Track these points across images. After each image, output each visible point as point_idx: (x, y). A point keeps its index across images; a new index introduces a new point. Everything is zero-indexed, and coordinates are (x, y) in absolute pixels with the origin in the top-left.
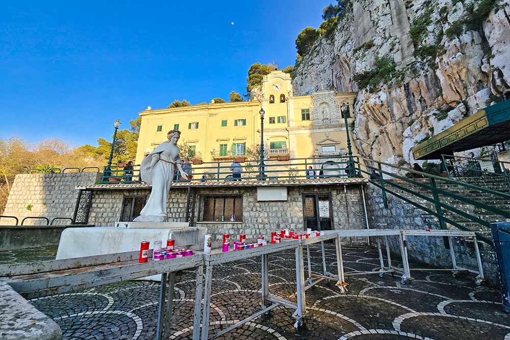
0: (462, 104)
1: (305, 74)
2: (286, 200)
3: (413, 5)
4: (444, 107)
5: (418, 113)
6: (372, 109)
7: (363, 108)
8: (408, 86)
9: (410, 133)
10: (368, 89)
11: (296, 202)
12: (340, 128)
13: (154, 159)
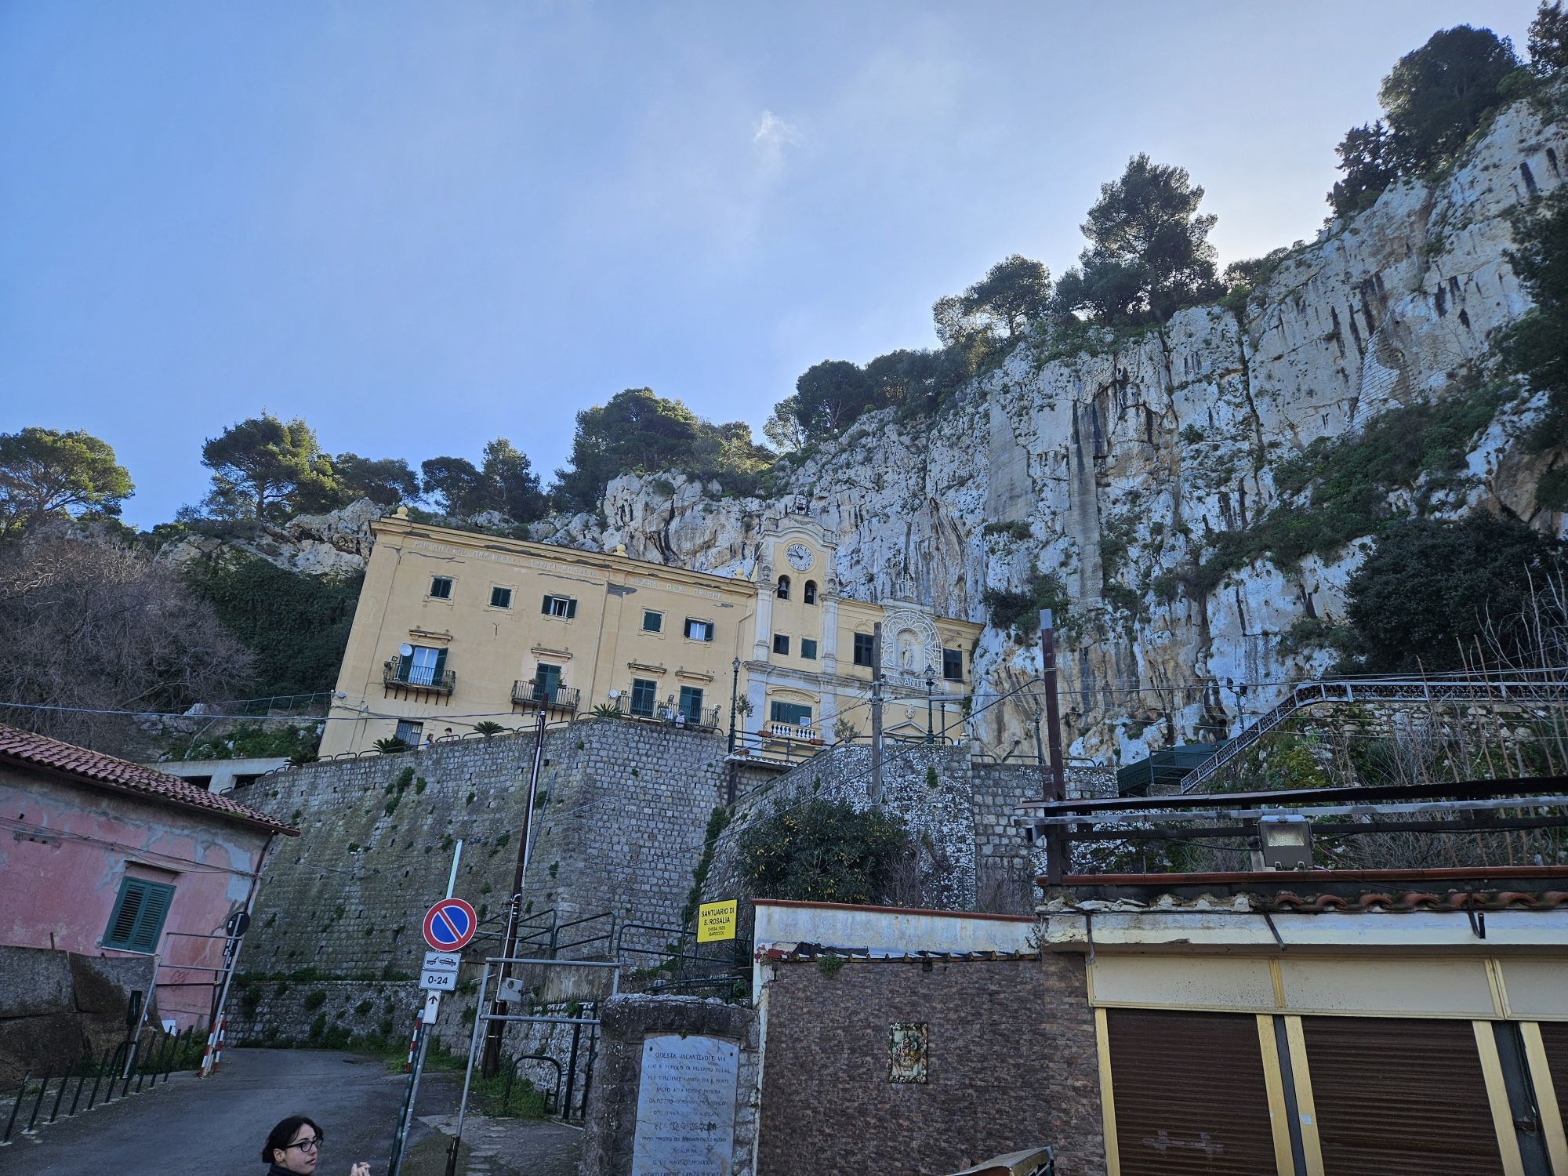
0: (1164, 719)
3: (1108, 485)
4: (1140, 715)
5: (1099, 712)
6: (1014, 679)
7: (996, 671)
8: (1086, 654)
9: (1082, 751)
10: (1013, 633)
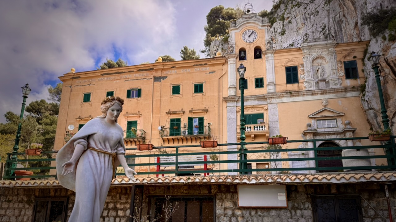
1: (288, 18)
2: (286, 205)
10: (387, 35)
11: (301, 210)
12: (343, 93)
13: (78, 148)
